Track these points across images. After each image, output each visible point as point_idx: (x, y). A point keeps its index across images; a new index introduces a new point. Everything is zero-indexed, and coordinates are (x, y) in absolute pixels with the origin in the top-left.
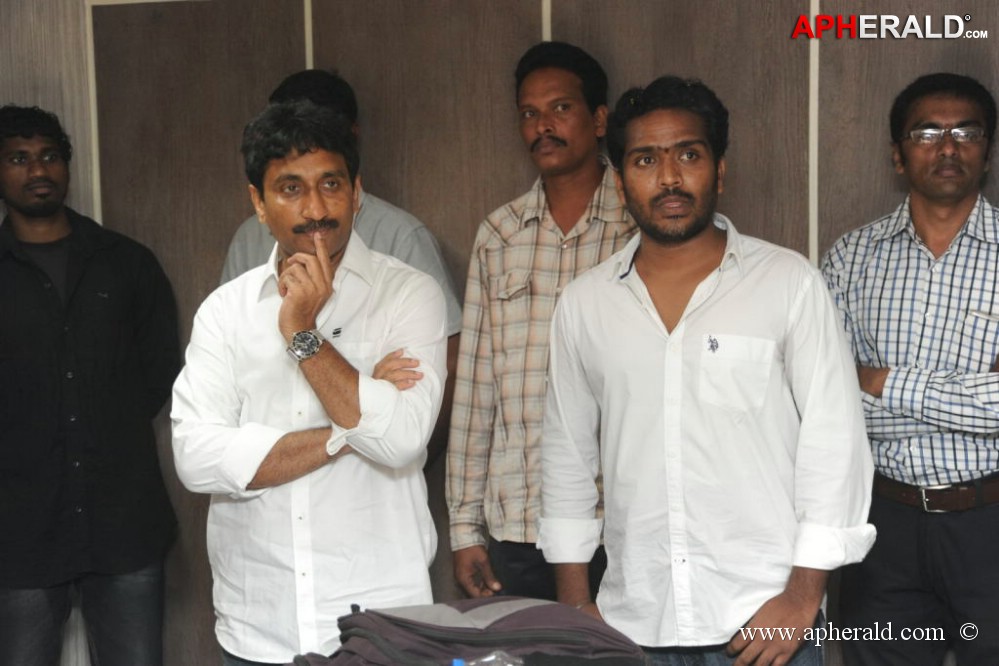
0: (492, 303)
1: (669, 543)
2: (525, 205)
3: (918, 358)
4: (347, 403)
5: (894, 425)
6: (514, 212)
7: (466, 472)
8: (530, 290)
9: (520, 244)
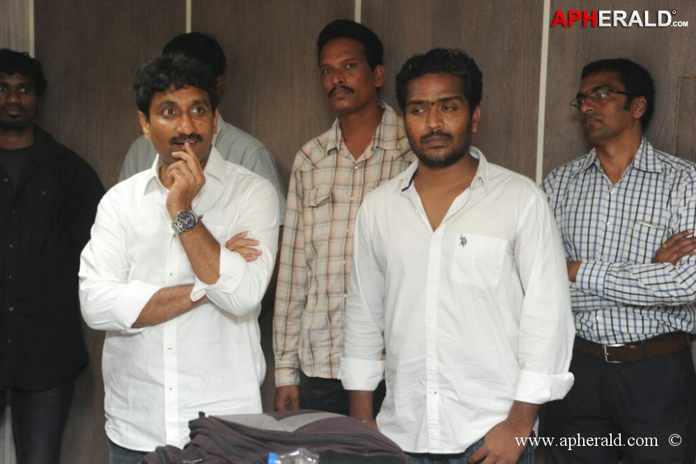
0: (305, 209)
1: (426, 380)
2: (327, 139)
3: (602, 254)
4: (211, 266)
5: (586, 301)
6: (320, 144)
7: (286, 329)
8: (332, 200)
9: (325, 167)
